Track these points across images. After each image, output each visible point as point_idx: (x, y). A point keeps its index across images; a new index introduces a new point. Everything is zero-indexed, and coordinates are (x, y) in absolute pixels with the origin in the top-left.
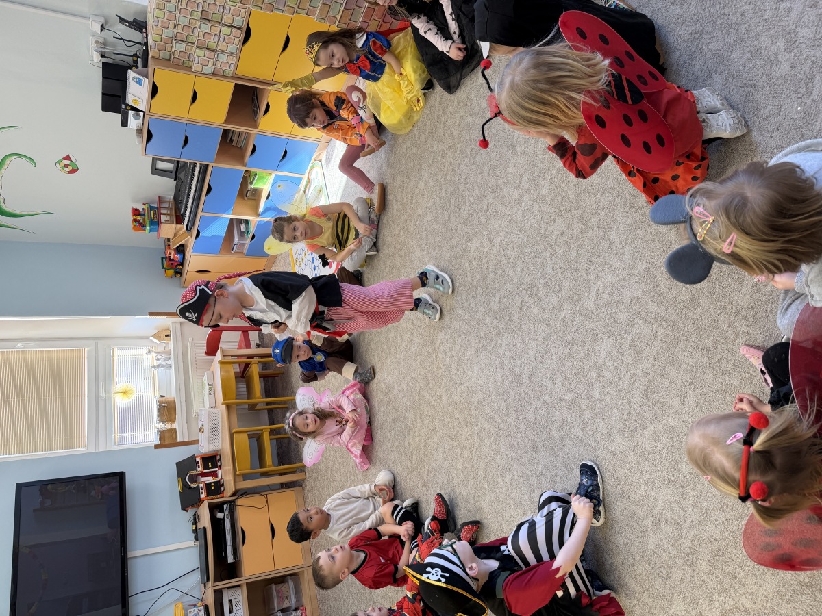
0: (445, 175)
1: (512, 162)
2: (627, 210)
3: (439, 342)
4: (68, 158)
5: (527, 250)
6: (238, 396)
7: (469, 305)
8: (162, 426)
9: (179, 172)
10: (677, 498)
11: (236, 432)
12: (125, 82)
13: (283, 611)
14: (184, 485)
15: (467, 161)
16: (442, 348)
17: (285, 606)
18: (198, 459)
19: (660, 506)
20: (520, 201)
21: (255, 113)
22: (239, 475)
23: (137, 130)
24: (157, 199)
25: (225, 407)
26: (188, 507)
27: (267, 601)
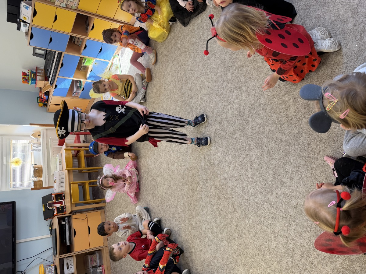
0: (180, 66)
1: (214, 62)
6: (74, 166)
8: (35, 179)
9: (47, 55)
11: (72, 183)
13: (93, 267)
14: (46, 208)
15: (191, 60)
16: (176, 148)
17: (94, 265)
18: (53, 196)
19: (278, 229)
21: (87, 29)
22: (73, 204)
23: (25, 33)
24: (35, 68)
25: (67, 171)
26: (47, 218)
27: (85, 263)
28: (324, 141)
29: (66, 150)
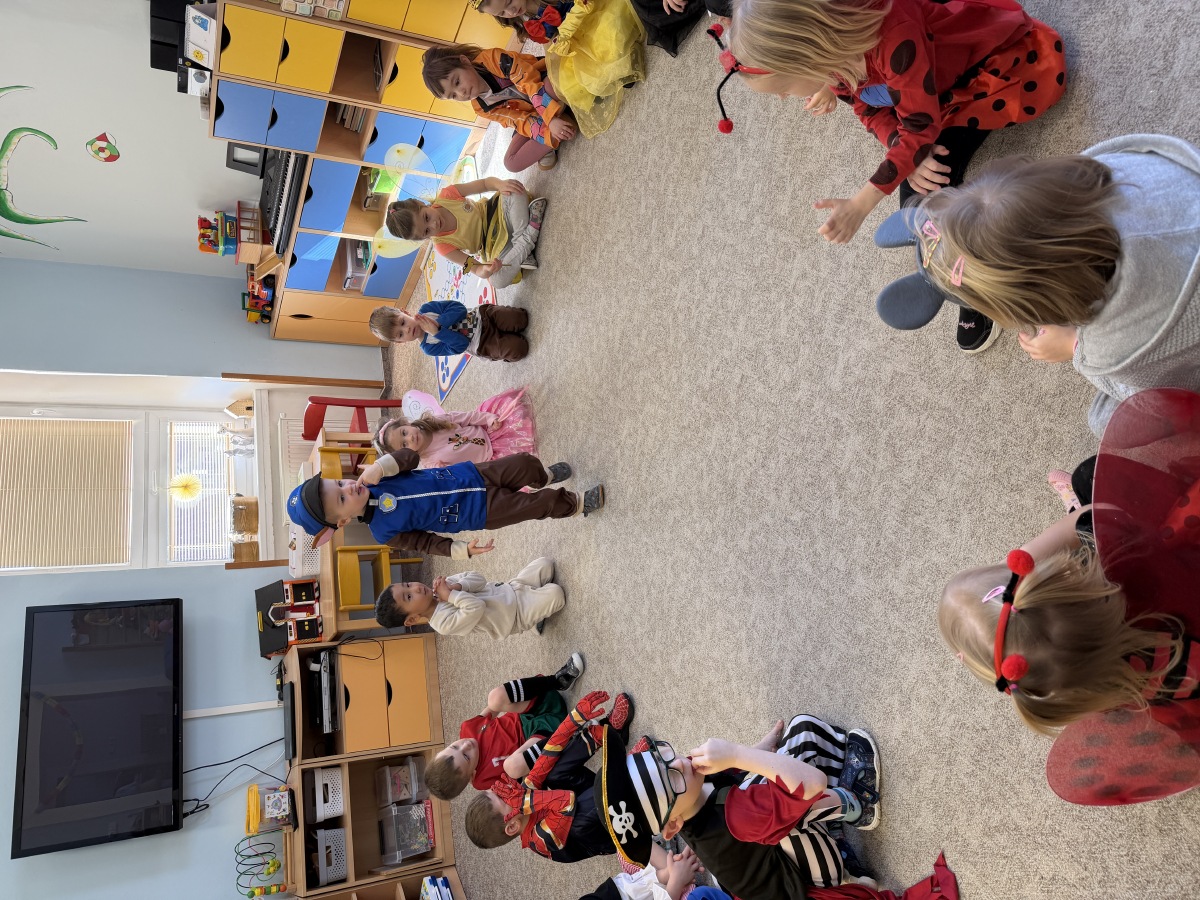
1: (741, 164)
4: (103, 138)
5: (754, 299)
7: (670, 379)
8: (237, 537)
9: (267, 165)
11: (342, 551)
12: (183, 23)
13: (399, 803)
14: (266, 621)
15: (677, 160)
17: (402, 797)
18: (287, 586)
19: (911, 678)
21: (377, 80)
22: (342, 611)
23: (202, 98)
24: (237, 204)
26: (271, 653)
27: (378, 789)
28: (1048, 401)
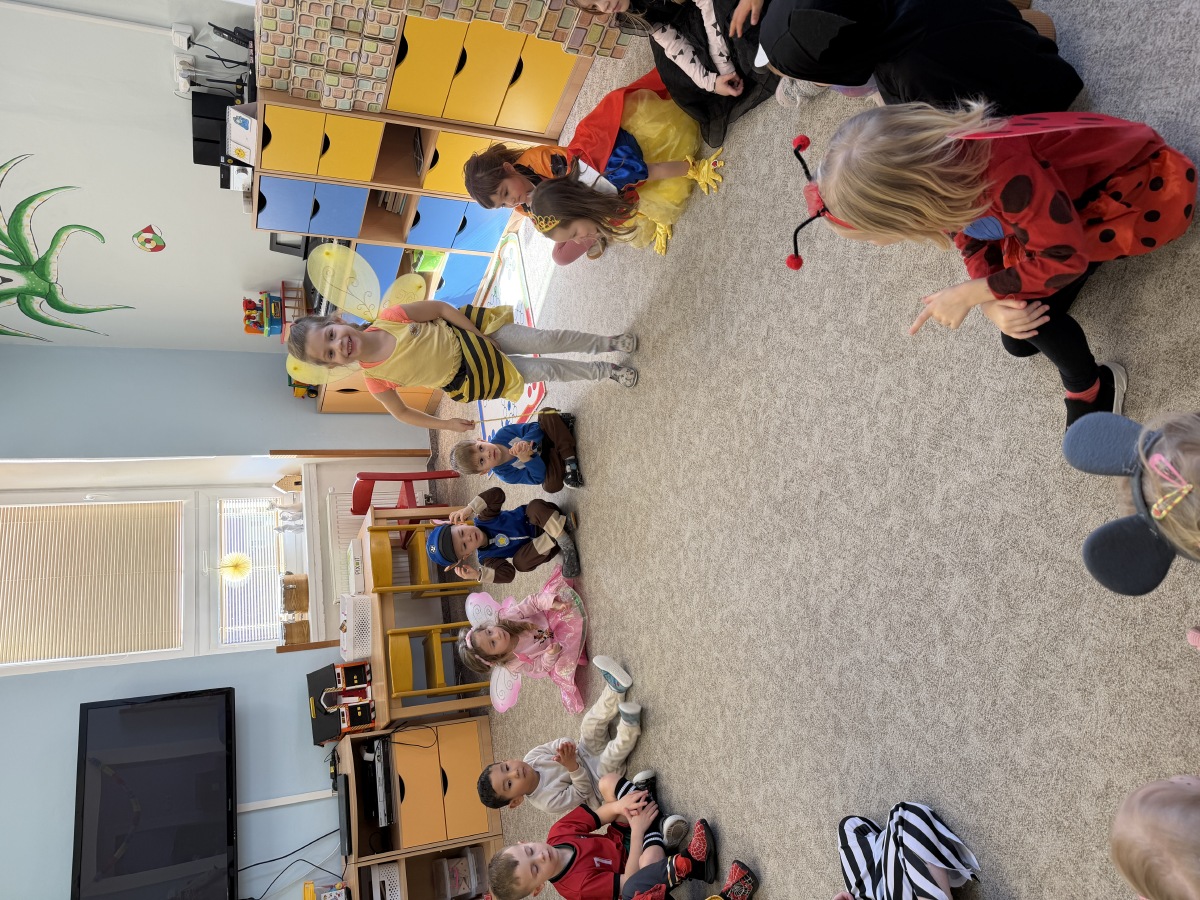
2: (999, 367)
3: (688, 535)
4: (149, 230)
5: (831, 411)
6: (397, 580)
7: (737, 484)
8: (287, 617)
9: (310, 247)
10: (1072, 855)
11: (393, 634)
12: (222, 120)
13: (458, 898)
14: (318, 708)
16: (694, 545)
17: (461, 892)
18: (338, 670)
19: (1043, 861)
20: (820, 329)
21: (418, 165)
22: (395, 698)
23: (245, 193)
24: (280, 284)
25: (376, 595)
26: (324, 740)
27: (436, 881)
29: (372, 530)
